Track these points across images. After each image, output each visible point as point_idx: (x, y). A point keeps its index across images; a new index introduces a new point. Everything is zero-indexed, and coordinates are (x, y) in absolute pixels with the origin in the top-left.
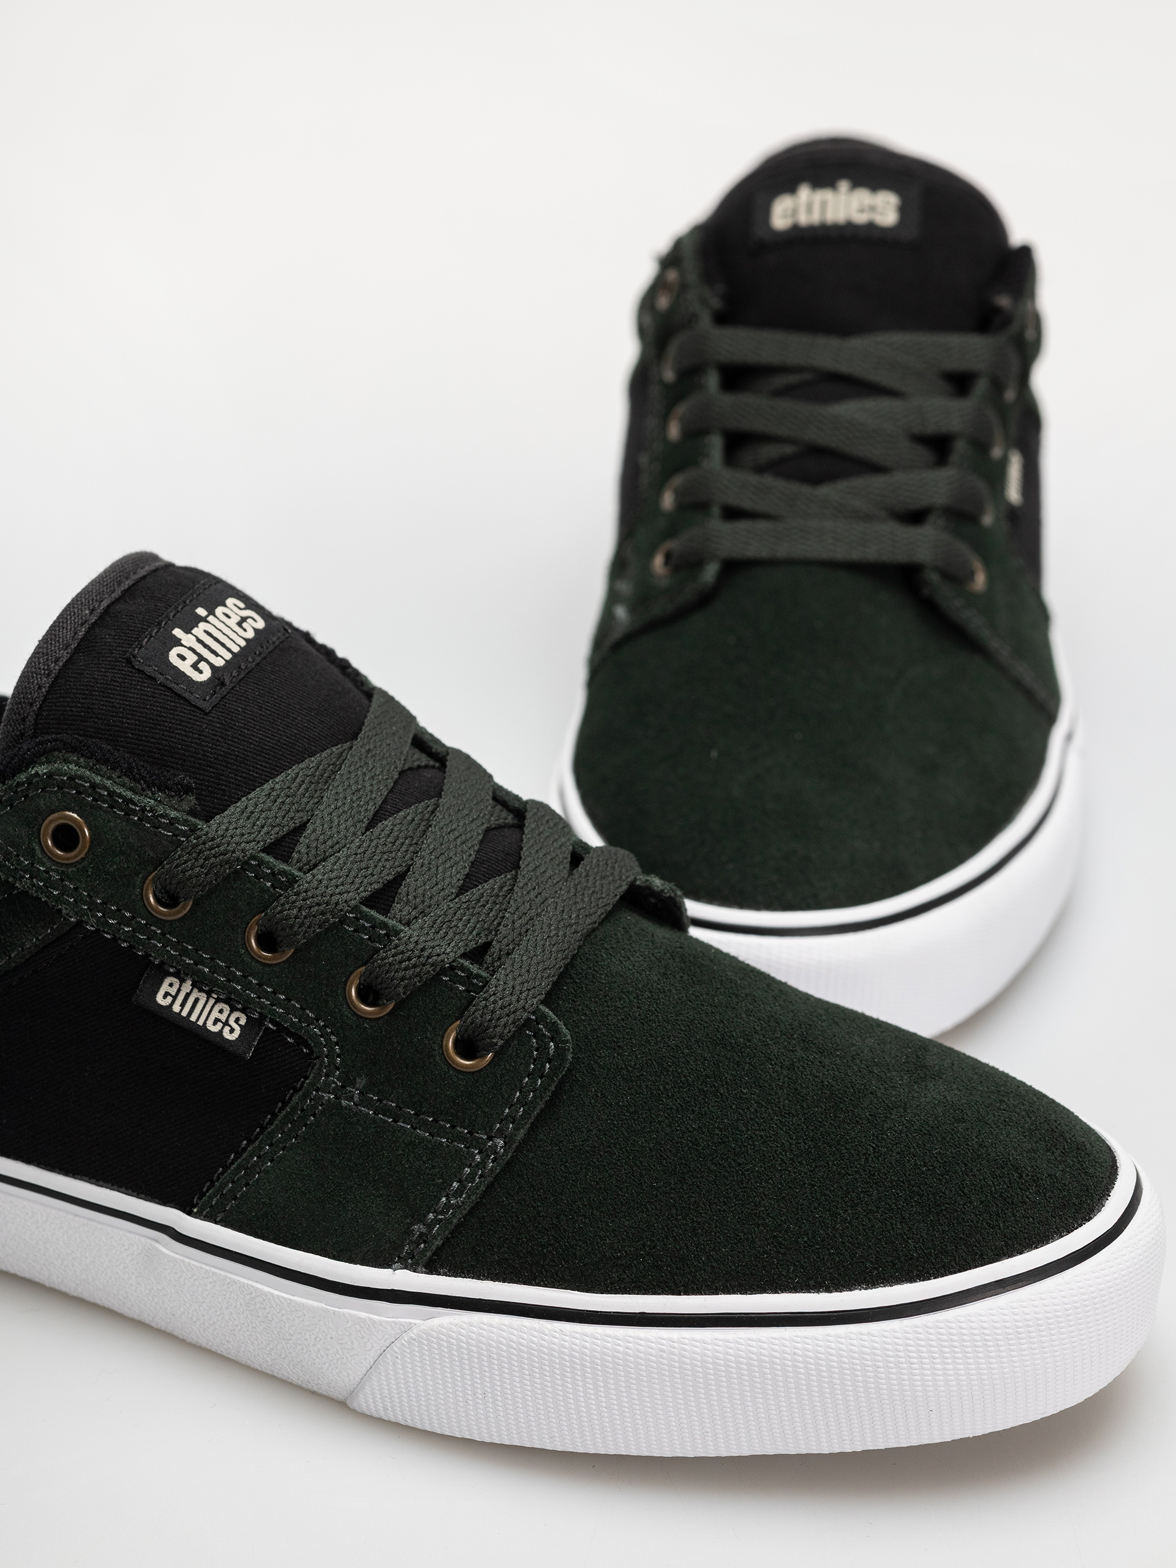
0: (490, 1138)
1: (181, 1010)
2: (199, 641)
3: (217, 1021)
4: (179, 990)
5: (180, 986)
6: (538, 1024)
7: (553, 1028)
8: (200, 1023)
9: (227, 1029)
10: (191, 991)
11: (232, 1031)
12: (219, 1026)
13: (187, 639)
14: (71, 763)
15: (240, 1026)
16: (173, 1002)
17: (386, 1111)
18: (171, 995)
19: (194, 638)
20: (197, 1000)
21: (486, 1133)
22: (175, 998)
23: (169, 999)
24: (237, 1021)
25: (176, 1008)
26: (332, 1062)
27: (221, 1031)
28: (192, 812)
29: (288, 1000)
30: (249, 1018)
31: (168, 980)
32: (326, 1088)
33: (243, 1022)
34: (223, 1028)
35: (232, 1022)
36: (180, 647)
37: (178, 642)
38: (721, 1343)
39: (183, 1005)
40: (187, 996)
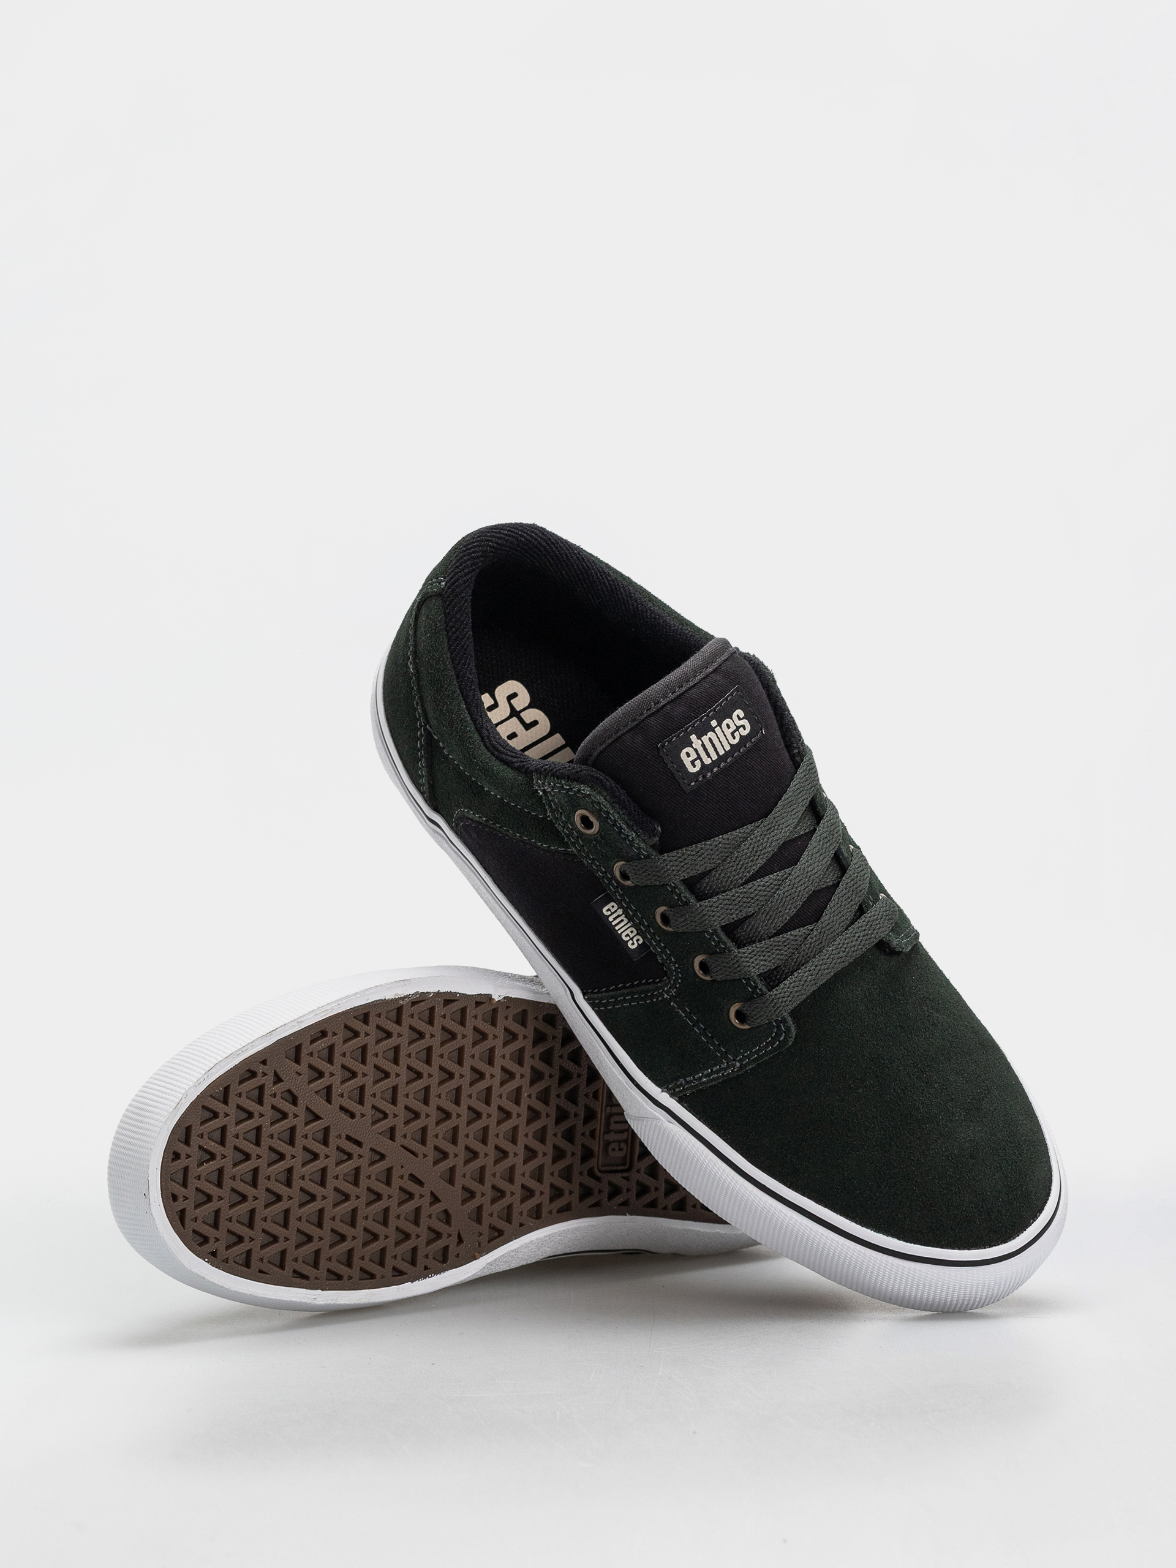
0: (734, 1060)
1: (613, 921)
2: (703, 745)
3: (627, 935)
4: (616, 911)
5: (617, 909)
6: (781, 1023)
7: (788, 1030)
8: (619, 932)
9: (631, 942)
10: (622, 915)
11: (633, 944)
12: (628, 938)
13: (696, 742)
14: (602, 796)
15: (638, 944)
16: (610, 915)
17: (691, 1020)
18: (611, 911)
19: (701, 743)
20: (622, 921)
21: (733, 1057)
22: (612, 914)
23: (609, 913)
24: (638, 940)
25: (611, 919)
26: (675, 984)
27: (628, 941)
28: (653, 847)
29: (665, 947)
30: (644, 942)
31: (612, 904)
32: (667, 992)
33: (641, 942)
34: (629, 940)
35: (635, 940)
36: (690, 748)
37: (690, 744)
38: (793, 1220)
39: (615, 919)
40: (619, 916)
